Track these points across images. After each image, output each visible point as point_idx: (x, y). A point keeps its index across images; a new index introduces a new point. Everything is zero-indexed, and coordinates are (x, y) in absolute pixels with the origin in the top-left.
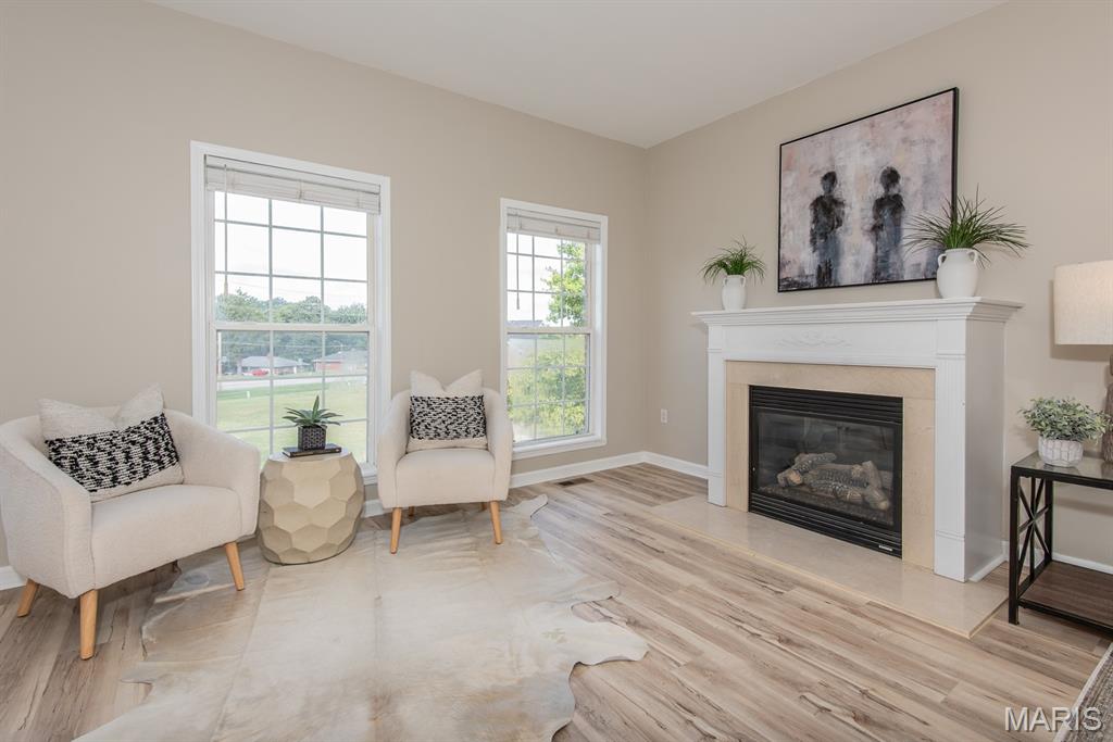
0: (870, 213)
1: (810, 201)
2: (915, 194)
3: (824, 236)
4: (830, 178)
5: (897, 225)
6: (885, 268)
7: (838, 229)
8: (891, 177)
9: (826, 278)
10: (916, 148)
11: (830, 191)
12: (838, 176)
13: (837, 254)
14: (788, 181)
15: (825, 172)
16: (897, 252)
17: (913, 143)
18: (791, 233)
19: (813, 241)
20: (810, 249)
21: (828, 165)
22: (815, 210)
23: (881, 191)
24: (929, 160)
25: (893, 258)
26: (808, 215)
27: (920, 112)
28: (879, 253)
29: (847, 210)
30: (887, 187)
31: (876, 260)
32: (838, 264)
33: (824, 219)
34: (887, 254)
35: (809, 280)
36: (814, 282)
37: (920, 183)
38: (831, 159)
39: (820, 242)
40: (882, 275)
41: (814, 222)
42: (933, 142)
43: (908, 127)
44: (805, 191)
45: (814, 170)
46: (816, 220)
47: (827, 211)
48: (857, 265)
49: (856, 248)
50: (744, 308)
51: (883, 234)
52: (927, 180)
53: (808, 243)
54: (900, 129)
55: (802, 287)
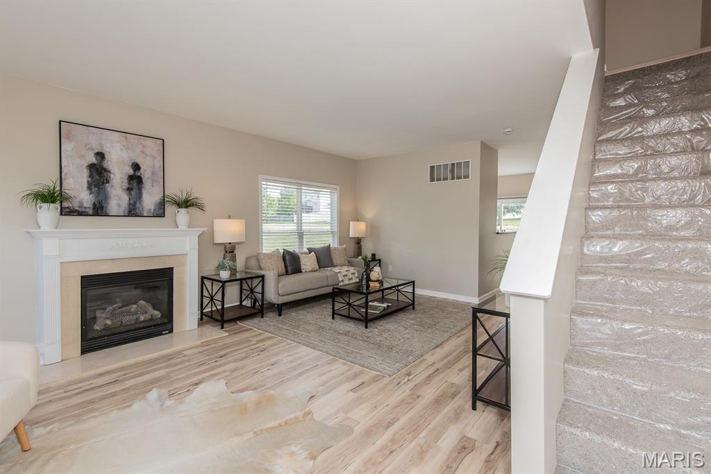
0: (126, 181)
1: (87, 165)
2: (148, 178)
3: (98, 186)
4: (101, 155)
5: (140, 190)
6: (135, 209)
7: (107, 185)
8: (136, 167)
9: (99, 210)
10: (148, 158)
11: (101, 162)
12: (106, 156)
13: (106, 198)
14: (66, 146)
15: (97, 151)
16: (140, 203)
17: (147, 155)
18: (72, 179)
19: (89, 188)
20: (88, 192)
21: (99, 147)
22: (91, 171)
23: (131, 172)
24: (154, 166)
25: (138, 205)
26: (86, 173)
27: (149, 142)
28: (131, 202)
29: (112, 176)
30: (134, 171)
31: (130, 204)
32: (108, 204)
33: (97, 177)
34: (135, 203)
35: (87, 210)
36: (91, 212)
37: (150, 174)
38: (101, 145)
39: (94, 189)
40: (133, 211)
41: (90, 177)
42: (155, 158)
43: (144, 146)
44: (82, 157)
45: (89, 146)
46: (91, 176)
47: (98, 173)
48: (119, 205)
49: (118, 197)
50: (56, 228)
51: (133, 193)
52: (153, 173)
53: (85, 188)
54: (141, 146)
55: (81, 213)
